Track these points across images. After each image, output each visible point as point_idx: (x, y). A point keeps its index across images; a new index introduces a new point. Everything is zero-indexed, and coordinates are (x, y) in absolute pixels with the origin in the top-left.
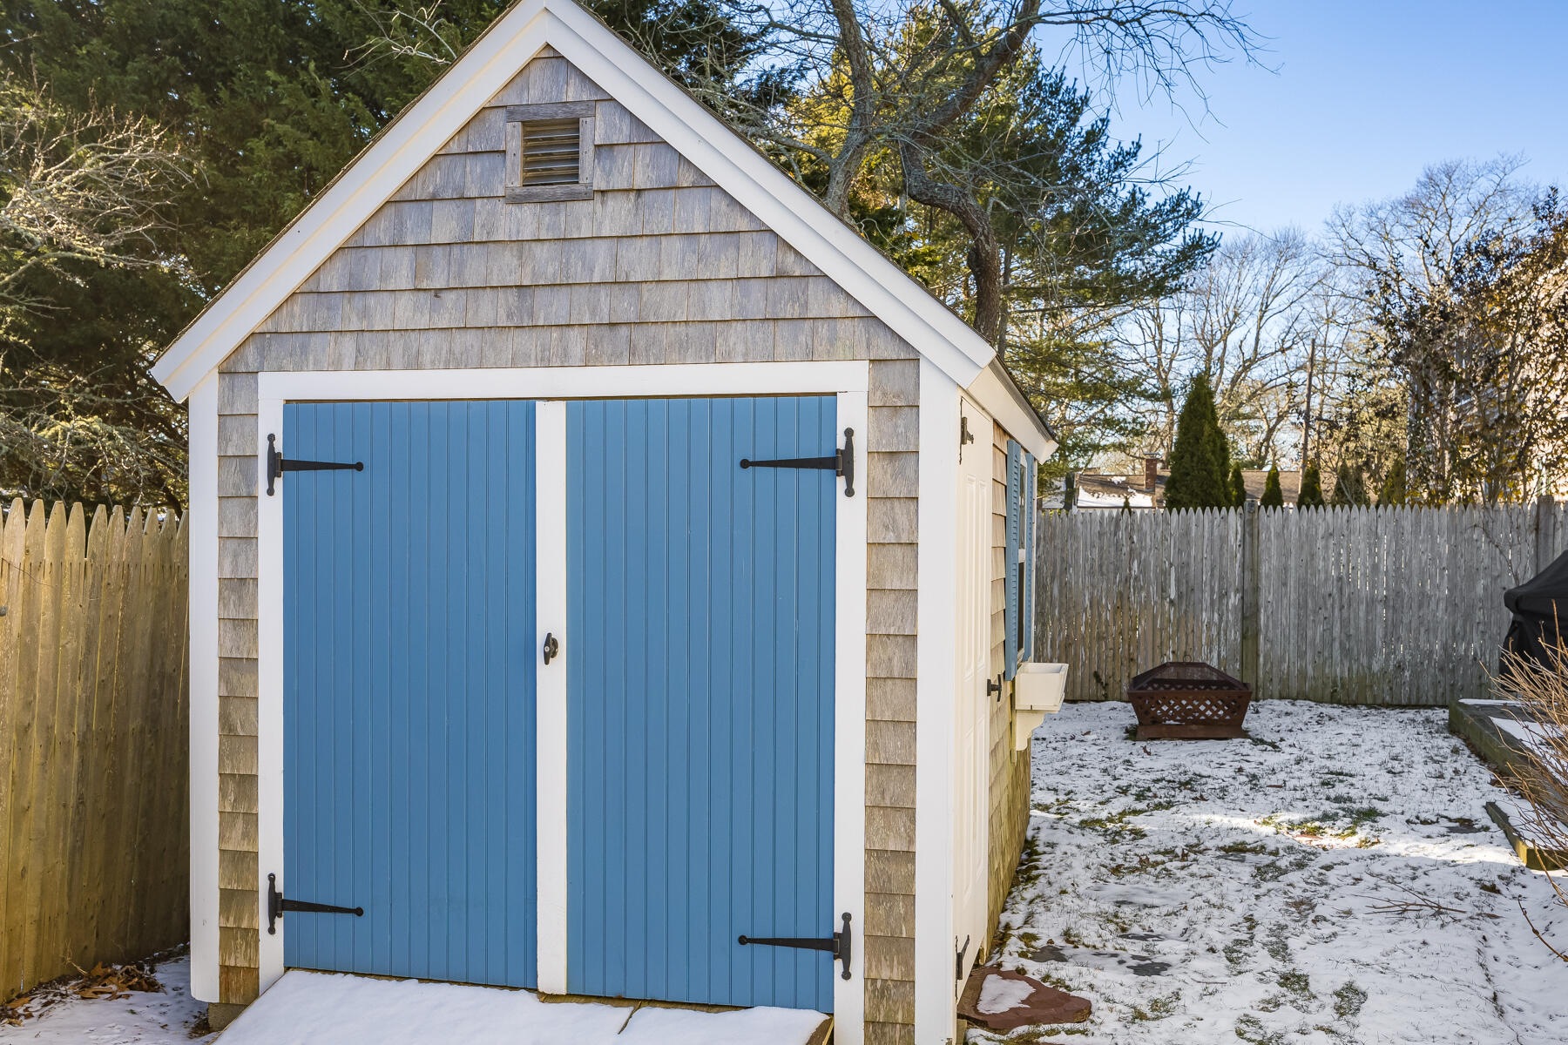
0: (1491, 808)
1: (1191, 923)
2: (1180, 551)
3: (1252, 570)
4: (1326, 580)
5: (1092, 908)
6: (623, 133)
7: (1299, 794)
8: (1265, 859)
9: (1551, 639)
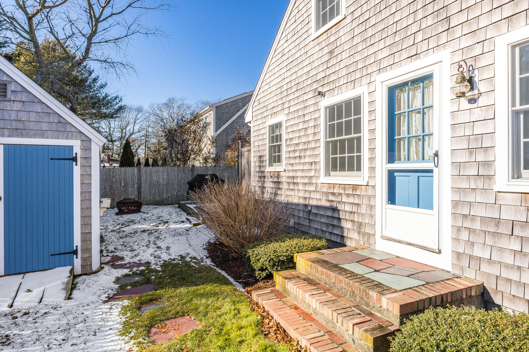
0: (187, 219)
1: (138, 243)
2: (124, 176)
3: (140, 179)
4: (155, 181)
5: (118, 244)
6: (19, 89)
7: (154, 221)
8: (149, 232)
9: (196, 188)
